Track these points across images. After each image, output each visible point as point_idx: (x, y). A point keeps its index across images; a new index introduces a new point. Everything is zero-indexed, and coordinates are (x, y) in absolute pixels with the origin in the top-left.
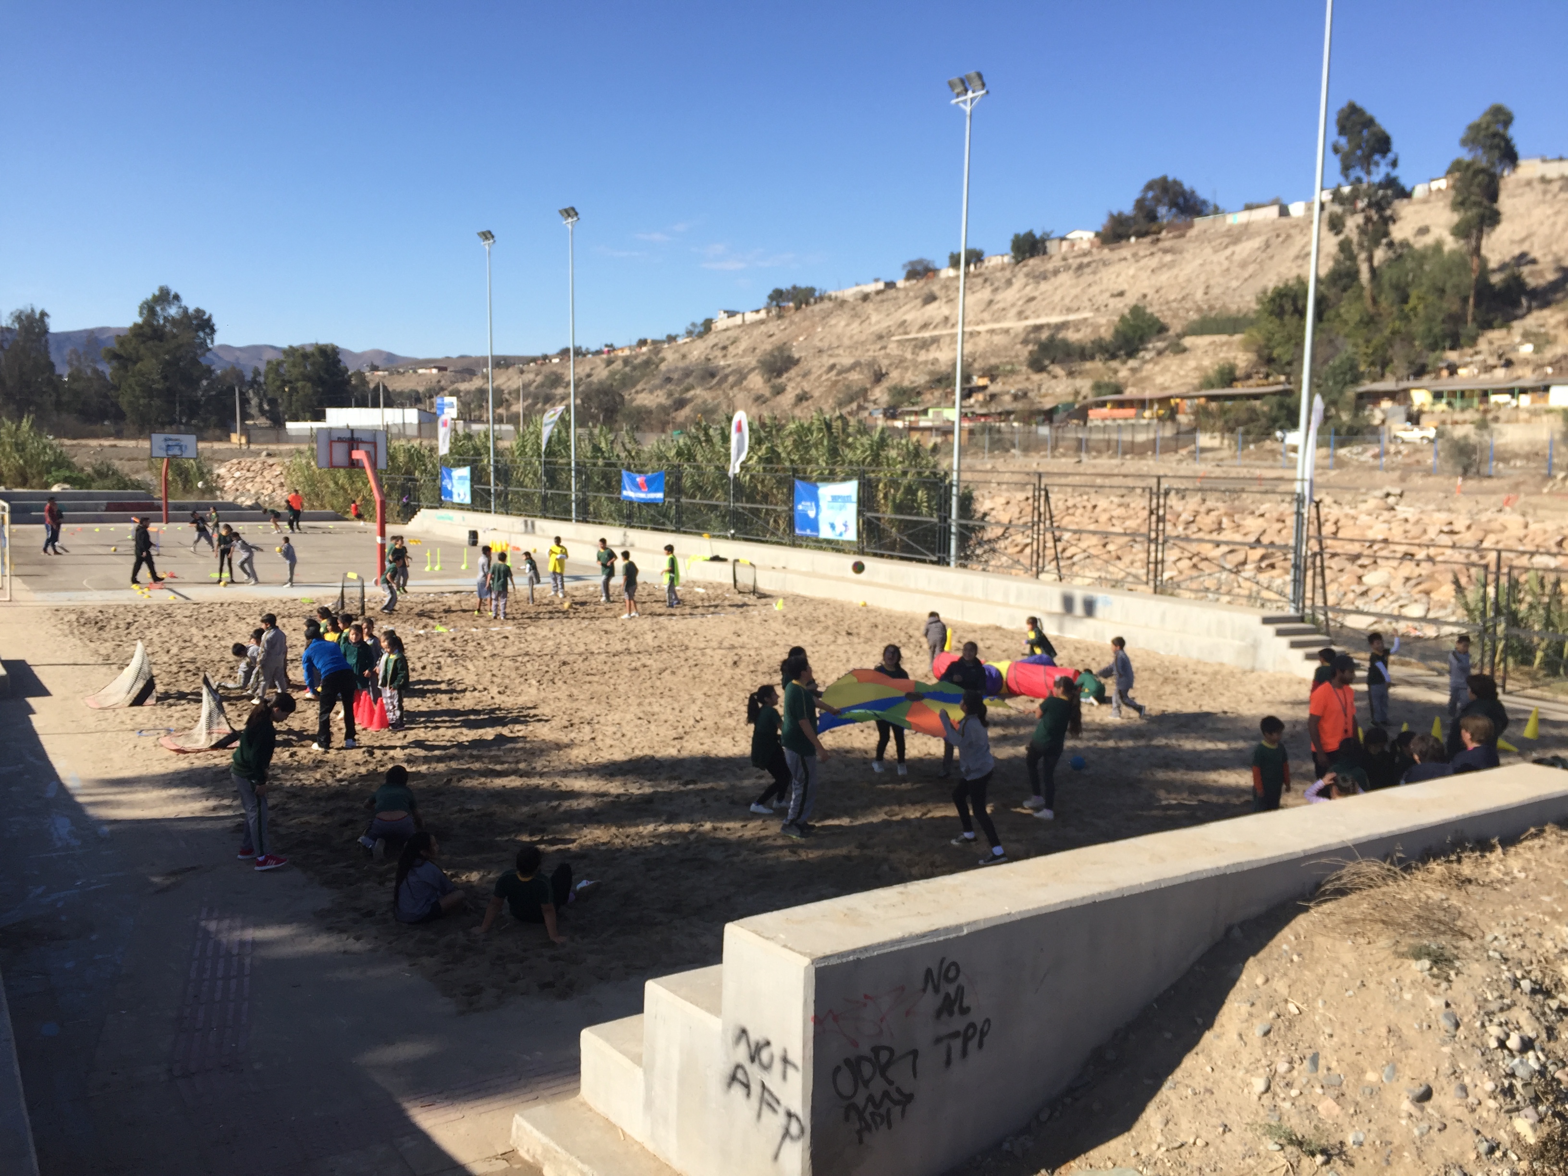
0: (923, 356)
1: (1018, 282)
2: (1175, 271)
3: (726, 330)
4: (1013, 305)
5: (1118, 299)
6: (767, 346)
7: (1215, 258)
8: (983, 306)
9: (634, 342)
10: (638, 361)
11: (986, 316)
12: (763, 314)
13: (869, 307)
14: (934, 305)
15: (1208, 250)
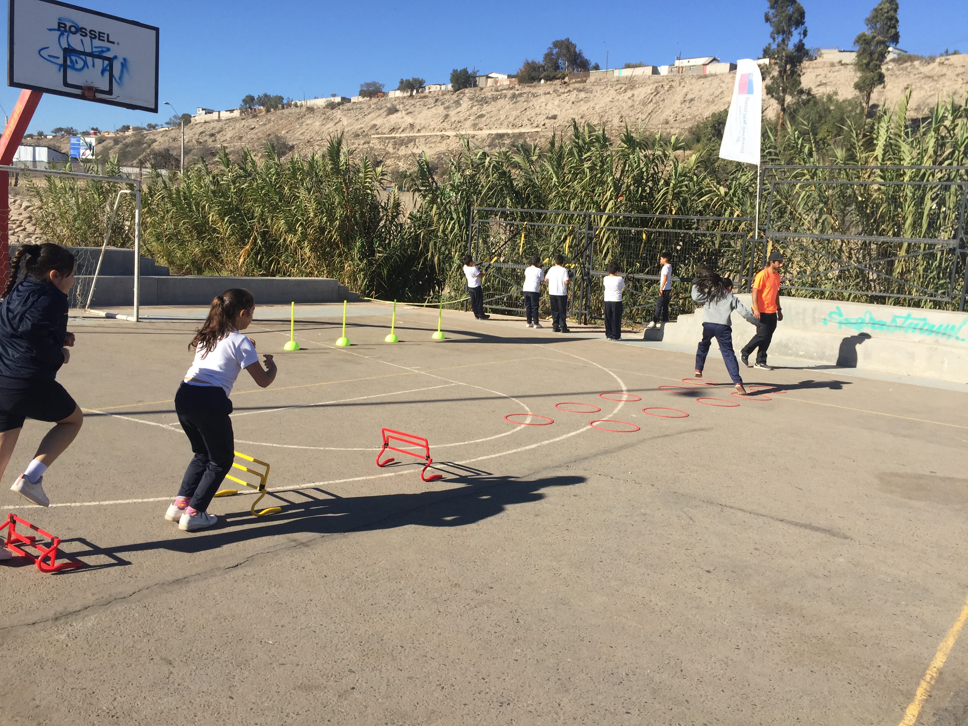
0: (403, 151)
1: (465, 103)
2: (591, 104)
3: (205, 122)
4: (466, 119)
5: (553, 121)
6: (251, 135)
7: (620, 98)
8: (441, 119)
9: (119, 127)
10: (127, 140)
11: (445, 124)
12: (236, 113)
13: (338, 113)
14: (399, 115)
15: (612, 93)
